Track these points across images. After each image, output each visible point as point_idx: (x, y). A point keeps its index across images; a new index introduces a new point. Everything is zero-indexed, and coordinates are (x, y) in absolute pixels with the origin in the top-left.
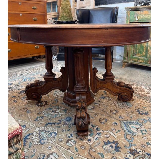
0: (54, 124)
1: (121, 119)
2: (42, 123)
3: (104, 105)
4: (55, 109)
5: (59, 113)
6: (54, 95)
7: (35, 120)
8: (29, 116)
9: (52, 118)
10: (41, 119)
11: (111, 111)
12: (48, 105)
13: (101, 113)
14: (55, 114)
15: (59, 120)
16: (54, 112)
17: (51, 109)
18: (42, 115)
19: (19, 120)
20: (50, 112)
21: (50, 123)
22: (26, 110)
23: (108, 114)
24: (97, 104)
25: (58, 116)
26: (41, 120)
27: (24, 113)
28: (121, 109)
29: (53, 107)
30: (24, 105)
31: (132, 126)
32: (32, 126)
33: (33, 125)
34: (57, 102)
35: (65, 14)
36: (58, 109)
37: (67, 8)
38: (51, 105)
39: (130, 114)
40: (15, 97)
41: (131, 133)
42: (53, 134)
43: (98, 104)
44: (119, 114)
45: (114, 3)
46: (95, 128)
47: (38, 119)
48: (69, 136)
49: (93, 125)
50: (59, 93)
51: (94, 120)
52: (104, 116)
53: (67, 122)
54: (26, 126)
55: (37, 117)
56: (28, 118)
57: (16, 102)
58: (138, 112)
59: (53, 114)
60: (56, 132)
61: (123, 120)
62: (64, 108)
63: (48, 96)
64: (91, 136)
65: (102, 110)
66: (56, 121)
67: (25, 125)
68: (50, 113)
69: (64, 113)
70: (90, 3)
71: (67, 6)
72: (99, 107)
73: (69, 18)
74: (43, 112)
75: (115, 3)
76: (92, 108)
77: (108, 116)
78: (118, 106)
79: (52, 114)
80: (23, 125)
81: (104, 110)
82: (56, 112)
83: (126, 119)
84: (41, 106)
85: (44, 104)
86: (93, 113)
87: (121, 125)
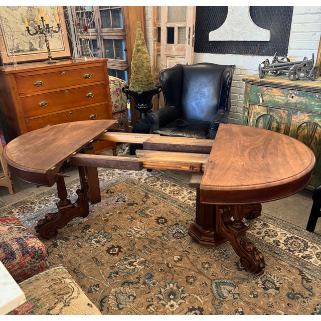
0: (132, 283)
1: (212, 277)
2: (117, 281)
3: (194, 254)
4: (131, 260)
5: (137, 266)
6: (129, 234)
7: (109, 277)
8: (101, 271)
9: (128, 274)
10: (115, 275)
11: (202, 264)
12: (122, 252)
13: (189, 267)
14: (133, 267)
15: (137, 278)
16: (131, 264)
17: (126, 259)
18: (116, 269)
19: (90, 277)
20: (125, 264)
21: (127, 282)
22: (96, 261)
23: (198, 269)
24: (186, 253)
25: (136, 271)
26: (116, 277)
27: (94, 266)
28: (216, 261)
29: (129, 255)
30: (92, 252)
31: (224, 288)
32: (107, 286)
33: (107, 284)
34: (133, 247)
35: (140, 77)
36: (135, 260)
37: (143, 65)
38: (125, 253)
39: (226, 269)
40: (78, 237)
41: (220, 297)
42: (132, 298)
43: (188, 252)
44: (211, 270)
45: (228, 53)
46: (180, 290)
47: (112, 276)
48: (150, 300)
49: (178, 285)
50: (135, 231)
51: (181, 278)
52: (193, 272)
53: (146, 281)
54: (100, 285)
55: (111, 273)
56: (100, 274)
57: (81, 247)
58: (236, 267)
59: (130, 268)
60: (135, 295)
61: (215, 278)
62: (143, 258)
63: (122, 237)
64: (174, 301)
65: (192, 263)
66: (133, 279)
67: (98, 285)
68: (126, 266)
69: (143, 267)
70: (185, 51)
71: (143, 62)
72: (188, 258)
73: (147, 85)
74: (116, 265)
75: (230, 53)
76: (178, 259)
77: (198, 273)
78: (213, 255)
79: (128, 267)
80: (96, 284)
81: (194, 263)
82: (133, 265)
83: (219, 278)
84: (114, 255)
85: (117, 252)
86: (179, 267)
87: (211, 285)
